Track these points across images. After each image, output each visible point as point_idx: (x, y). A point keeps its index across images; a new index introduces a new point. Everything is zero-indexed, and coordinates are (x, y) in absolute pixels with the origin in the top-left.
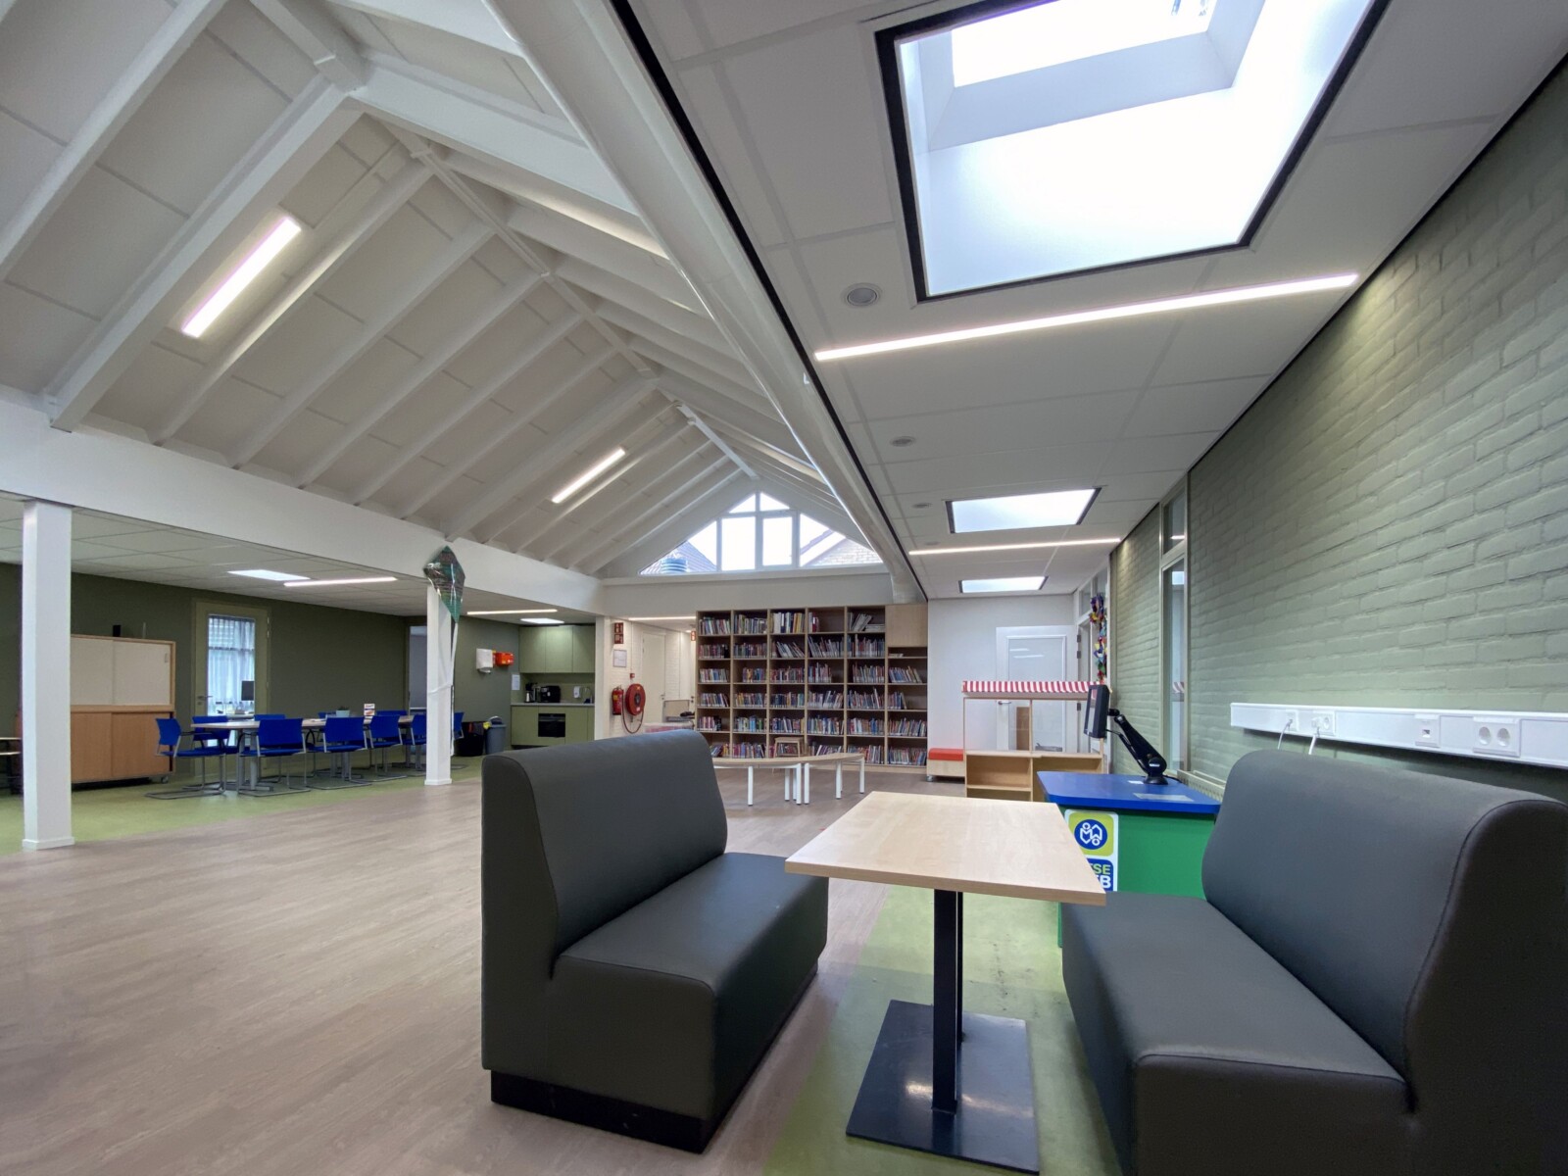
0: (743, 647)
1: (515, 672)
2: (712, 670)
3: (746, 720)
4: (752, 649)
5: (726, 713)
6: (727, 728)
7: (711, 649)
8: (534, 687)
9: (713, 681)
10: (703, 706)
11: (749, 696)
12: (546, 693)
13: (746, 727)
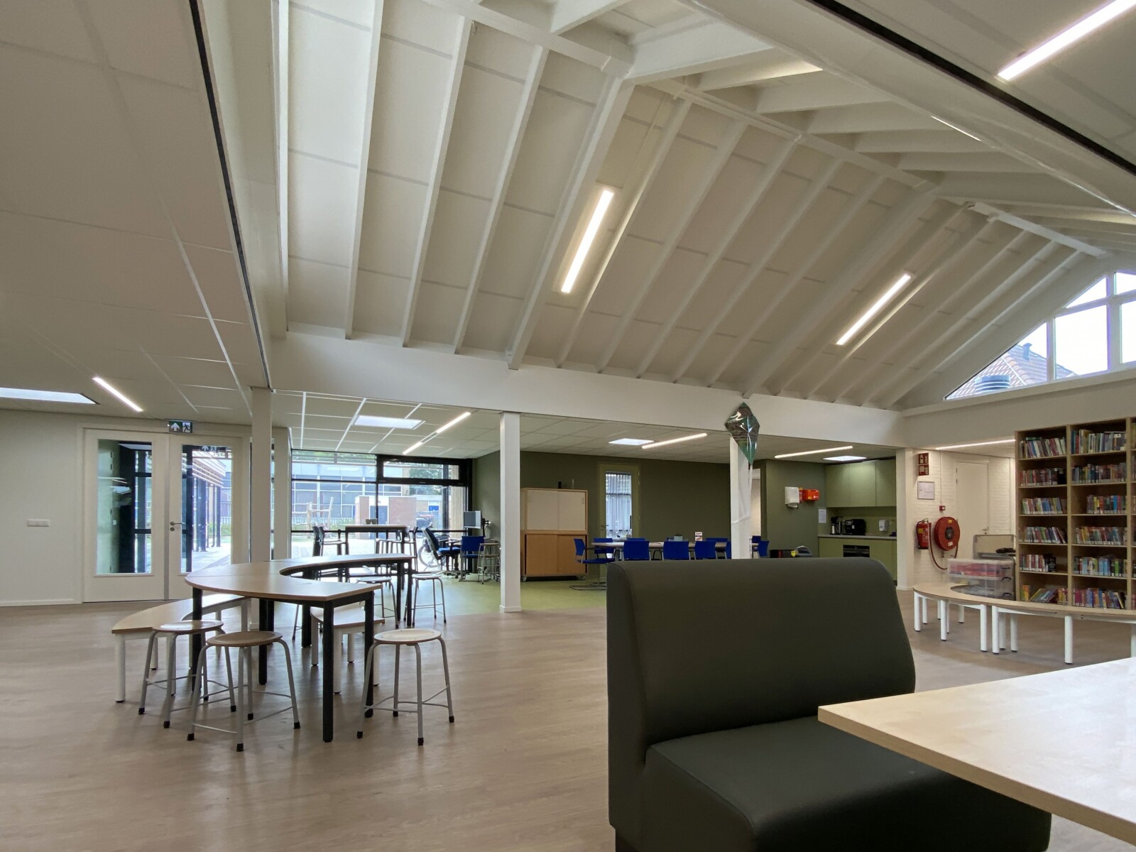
0: (1087, 470)
1: (822, 506)
2: (1039, 500)
3: (1093, 561)
4: (1102, 471)
5: (1062, 551)
6: (1065, 569)
7: (1038, 475)
8: (839, 520)
9: (1042, 513)
10: (1028, 542)
11: (1097, 531)
12: (850, 526)
13: (1093, 569)
